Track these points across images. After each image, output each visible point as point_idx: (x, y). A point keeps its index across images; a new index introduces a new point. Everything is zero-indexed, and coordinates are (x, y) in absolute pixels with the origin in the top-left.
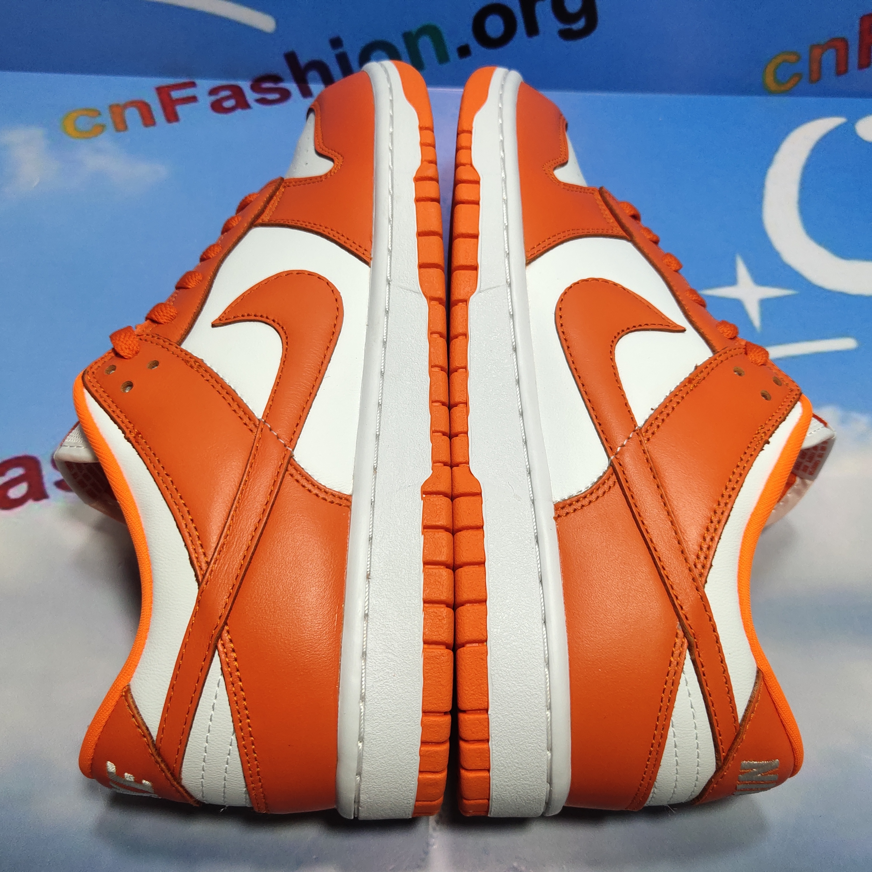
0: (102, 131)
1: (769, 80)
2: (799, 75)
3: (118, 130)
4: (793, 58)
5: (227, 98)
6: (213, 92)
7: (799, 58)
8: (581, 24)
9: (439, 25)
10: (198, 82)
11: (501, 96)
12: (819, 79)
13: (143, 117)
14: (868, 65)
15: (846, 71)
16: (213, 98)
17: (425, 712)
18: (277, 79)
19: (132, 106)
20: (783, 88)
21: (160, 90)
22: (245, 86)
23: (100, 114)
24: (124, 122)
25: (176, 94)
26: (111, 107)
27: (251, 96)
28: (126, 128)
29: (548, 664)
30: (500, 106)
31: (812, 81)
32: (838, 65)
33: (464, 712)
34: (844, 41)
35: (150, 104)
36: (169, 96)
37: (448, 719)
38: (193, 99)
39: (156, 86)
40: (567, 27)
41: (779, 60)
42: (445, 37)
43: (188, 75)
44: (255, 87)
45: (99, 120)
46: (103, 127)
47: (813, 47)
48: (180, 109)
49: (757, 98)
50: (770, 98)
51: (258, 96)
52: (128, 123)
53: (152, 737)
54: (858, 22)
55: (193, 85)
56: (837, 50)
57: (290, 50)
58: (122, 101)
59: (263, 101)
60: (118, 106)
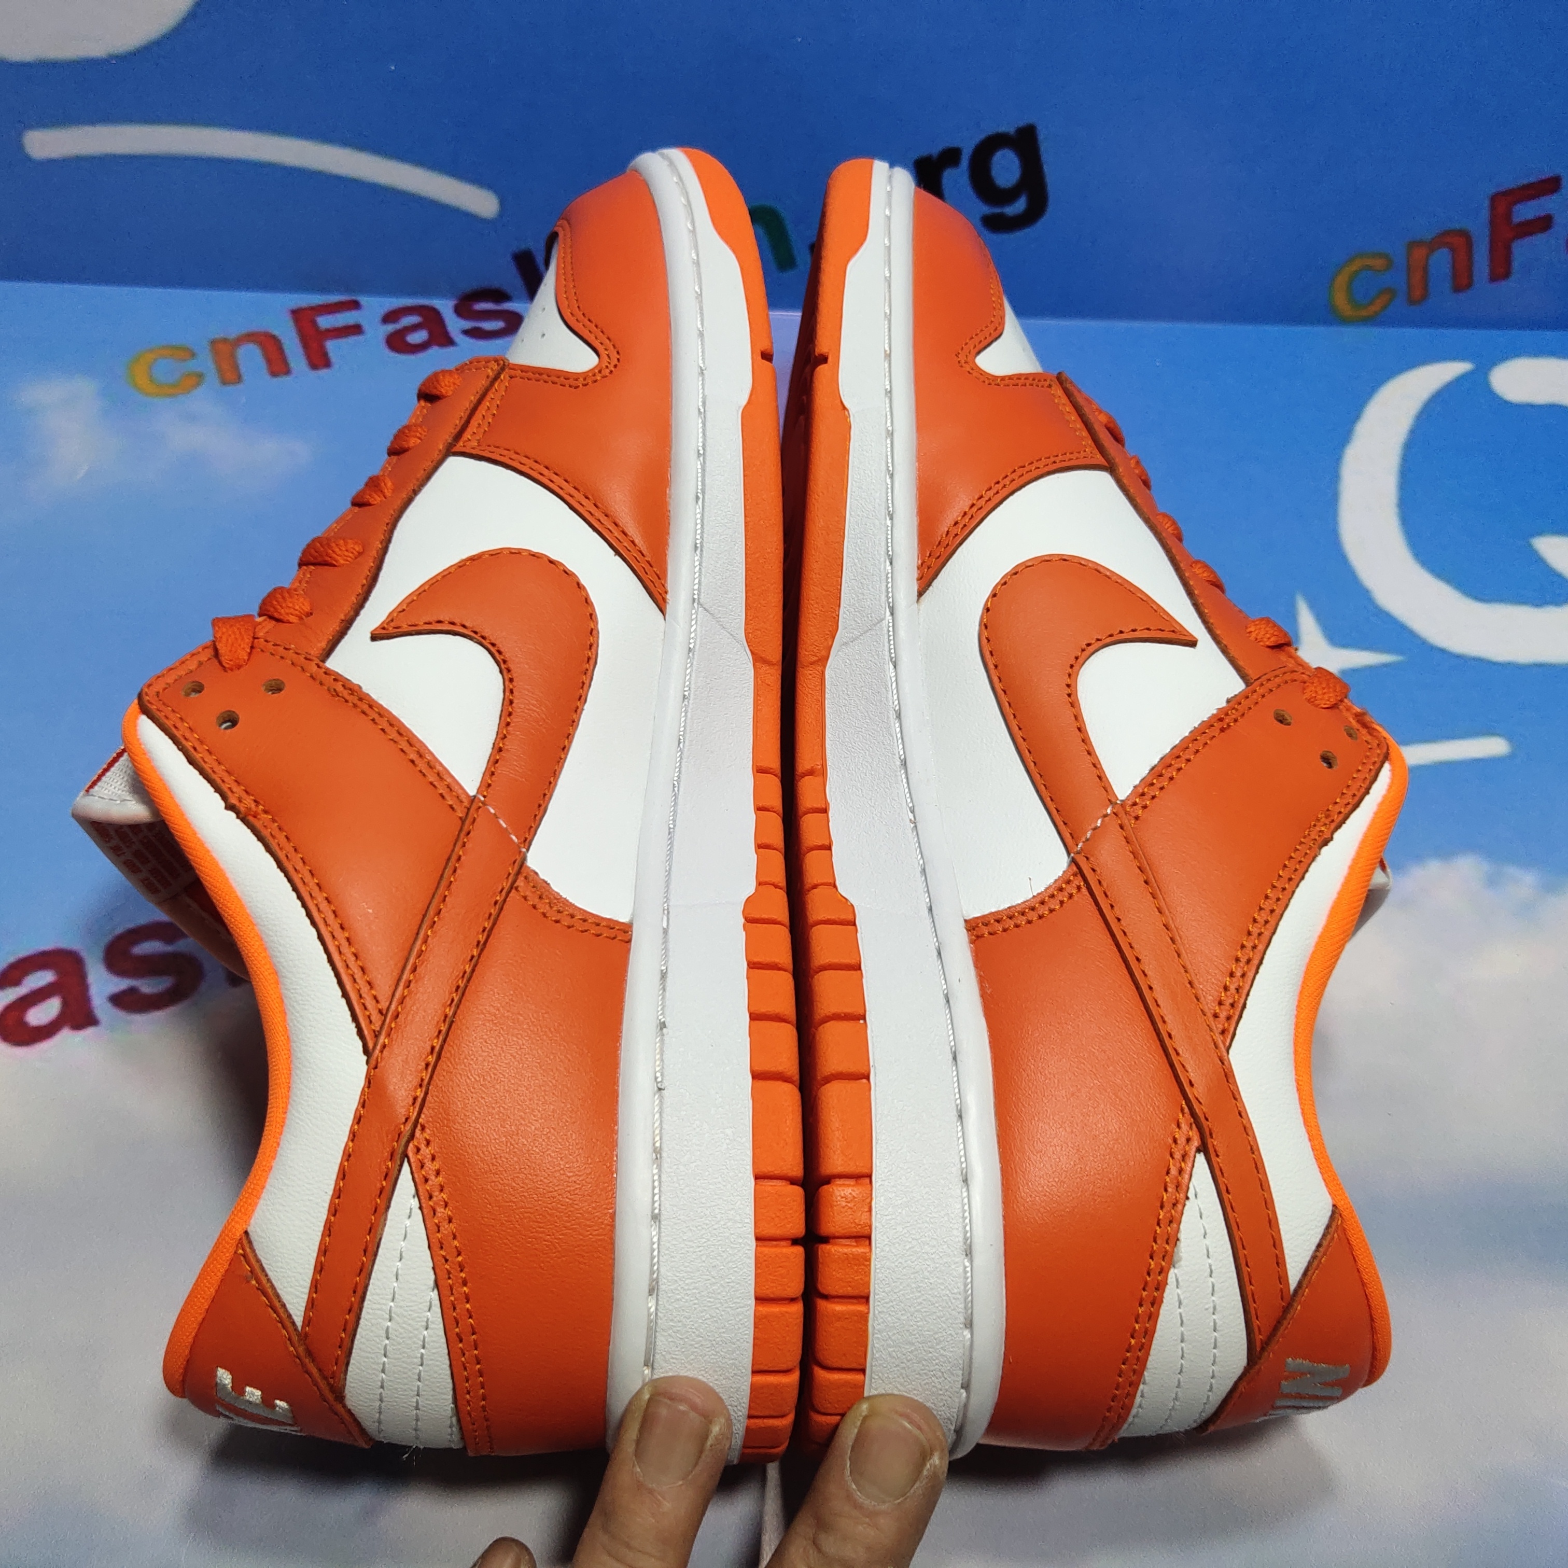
0: (198, 384)
1: (1340, 299)
2: (1391, 292)
3: (225, 382)
4: (1378, 263)
5: (414, 328)
6: (390, 317)
7: (1390, 264)
8: (1019, 206)
9: (779, 207)
10: (364, 300)
11: (889, 194)
12: (1425, 296)
13: (269, 361)
14: (1506, 275)
15: (1469, 285)
16: (391, 328)
17: (760, 1299)
18: (499, 296)
19: (249, 341)
20: (1364, 313)
21: (297, 314)
22: (445, 307)
23: (193, 355)
24: (236, 367)
25: (325, 322)
26: (213, 343)
27: (455, 325)
28: (239, 379)
29: (969, 1252)
30: (887, 213)
31: (1412, 302)
32: (1455, 275)
33: (826, 1297)
34: (1465, 235)
35: (280, 338)
36: (314, 323)
37: (797, 1309)
38: (356, 329)
39: (291, 308)
40: (997, 210)
41: (1354, 267)
42: (789, 226)
43: (348, 290)
44: (461, 311)
45: (192, 365)
46: (199, 378)
47: (1413, 245)
48: (332, 346)
49: (1321, 330)
50: (1343, 329)
51: (468, 325)
52: (243, 370)
53: (293, 1323)
54: (1487, 203)
55: (355, 305)
56: (1453, 250)
57: (523, 247)
58: (233, 334)
59: (475, 333)
60: (225, 340)
